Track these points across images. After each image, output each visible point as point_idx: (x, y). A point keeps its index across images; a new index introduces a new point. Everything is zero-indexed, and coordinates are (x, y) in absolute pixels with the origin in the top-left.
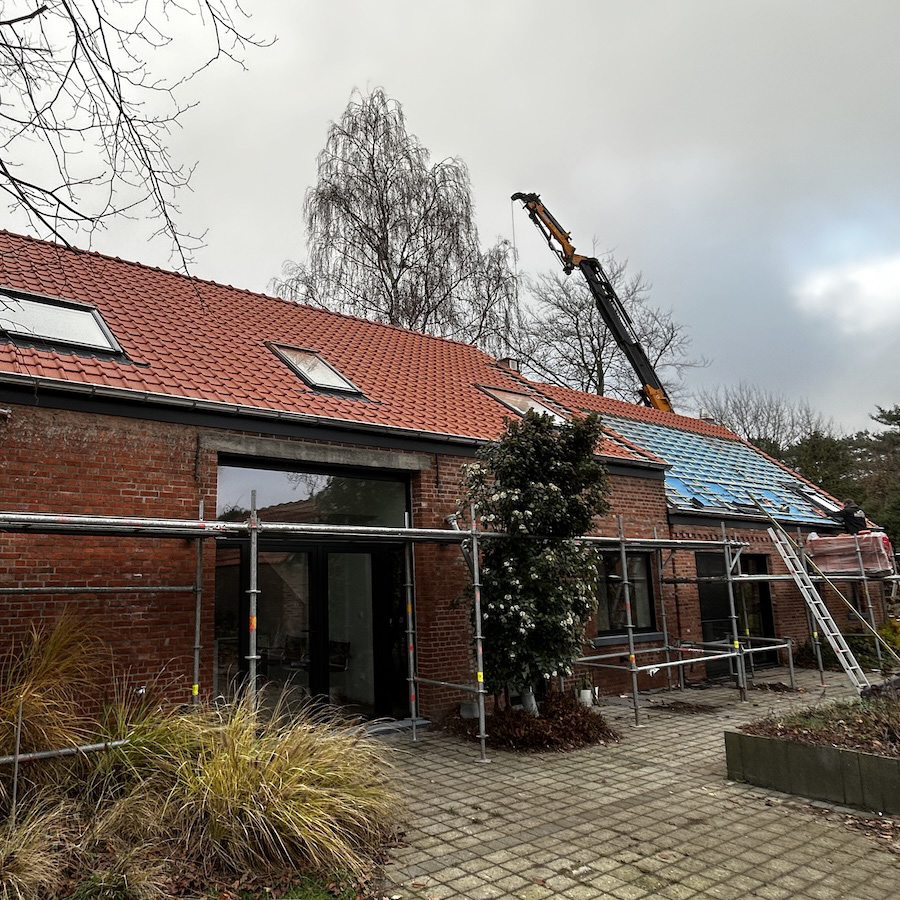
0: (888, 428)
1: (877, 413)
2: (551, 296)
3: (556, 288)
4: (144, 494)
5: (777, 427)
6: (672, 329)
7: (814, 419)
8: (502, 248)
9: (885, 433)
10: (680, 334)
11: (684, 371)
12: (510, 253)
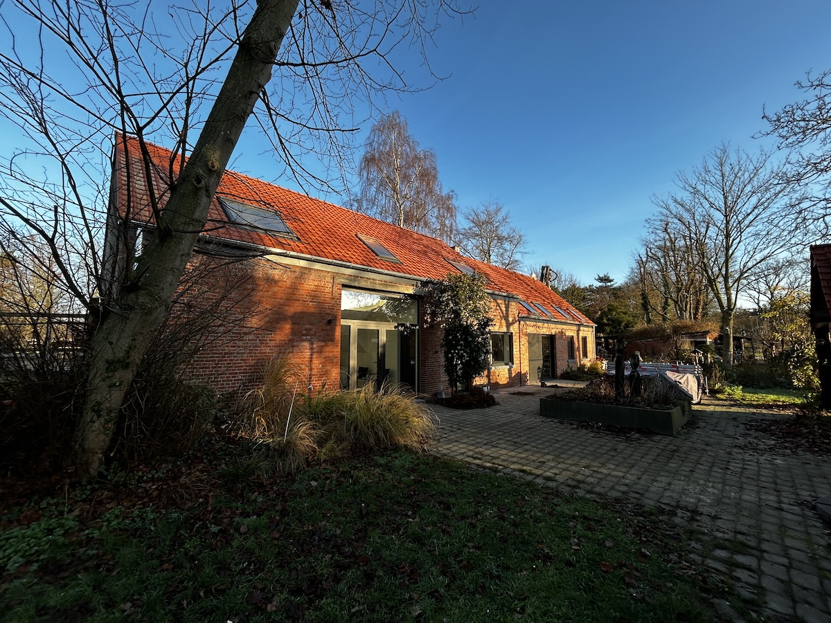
0: (601, 284)
1: (597, 278)
2: (470, 217)
3: (473, 214)
4: (311, 302)
5: (560, 281)
6: (520, 236)
7: (574, 278)
8: (451, 193)
9: (600, 286)
10: (523, 239)
11: (525, 255)
12: (454, 196)
